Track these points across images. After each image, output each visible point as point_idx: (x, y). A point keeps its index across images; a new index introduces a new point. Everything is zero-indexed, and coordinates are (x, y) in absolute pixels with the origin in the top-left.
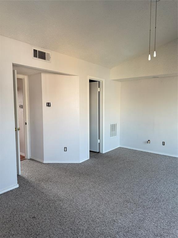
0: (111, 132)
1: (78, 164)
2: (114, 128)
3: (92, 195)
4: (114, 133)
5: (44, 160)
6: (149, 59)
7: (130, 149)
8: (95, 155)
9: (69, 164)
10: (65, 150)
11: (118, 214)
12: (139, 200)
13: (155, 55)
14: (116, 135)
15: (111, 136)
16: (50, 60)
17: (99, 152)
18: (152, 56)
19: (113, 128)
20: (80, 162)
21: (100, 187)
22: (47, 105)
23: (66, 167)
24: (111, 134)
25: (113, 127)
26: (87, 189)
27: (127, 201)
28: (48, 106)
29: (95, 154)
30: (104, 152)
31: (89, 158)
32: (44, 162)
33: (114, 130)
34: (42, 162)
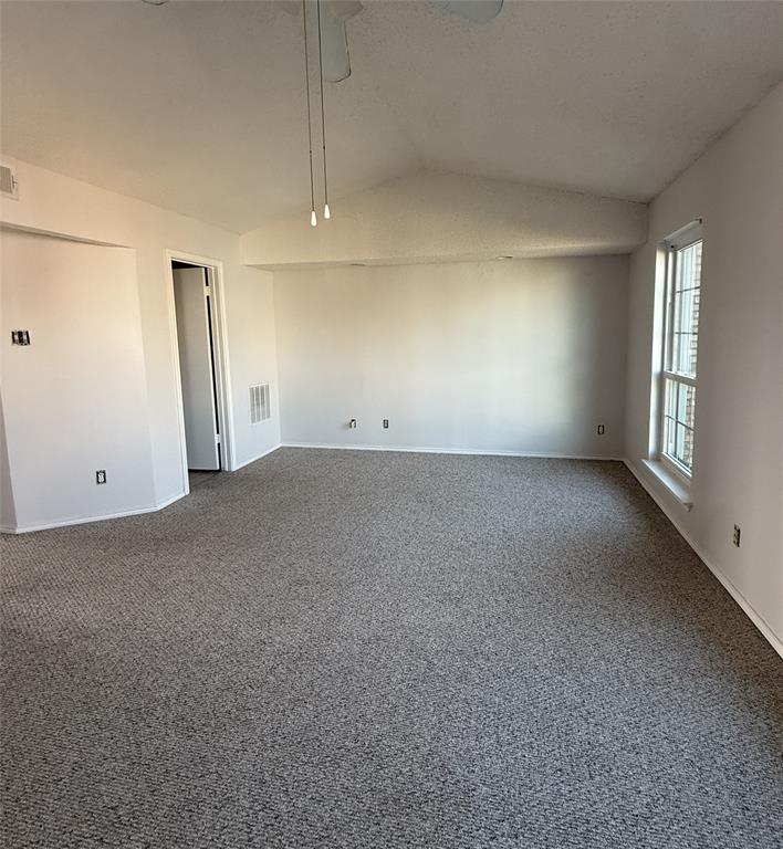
0: (253, 410)
1: (151, 516)
2: (263, 398)
3: (197, 594)
4: (263, 412)
5: (16, 524)
6: (314, 222)
7: (310, 449)
8: (209, 479)
9: (119, 519)
10: (101, 479)
11: (272, 623)
12: (328, 572)
13: (327, 215)
14: (268, 417)
15: (253, 422)
16: (13, 190)
17: (220, 470)
18: (320, 217)
19: (257, 399)
20: (159, 508)
21: (223, 564)
22: (14, 341)
23: (106, 532)
24: (253, 415)
25: (259, 396)
26: (180, 580)
27: (299, 583)
28: (21, 341)
29: (209, 476)
30: (234, 468)
31: (188, 492)
32: (18, 531)
33: (263, 403)
34: (11, 531)
